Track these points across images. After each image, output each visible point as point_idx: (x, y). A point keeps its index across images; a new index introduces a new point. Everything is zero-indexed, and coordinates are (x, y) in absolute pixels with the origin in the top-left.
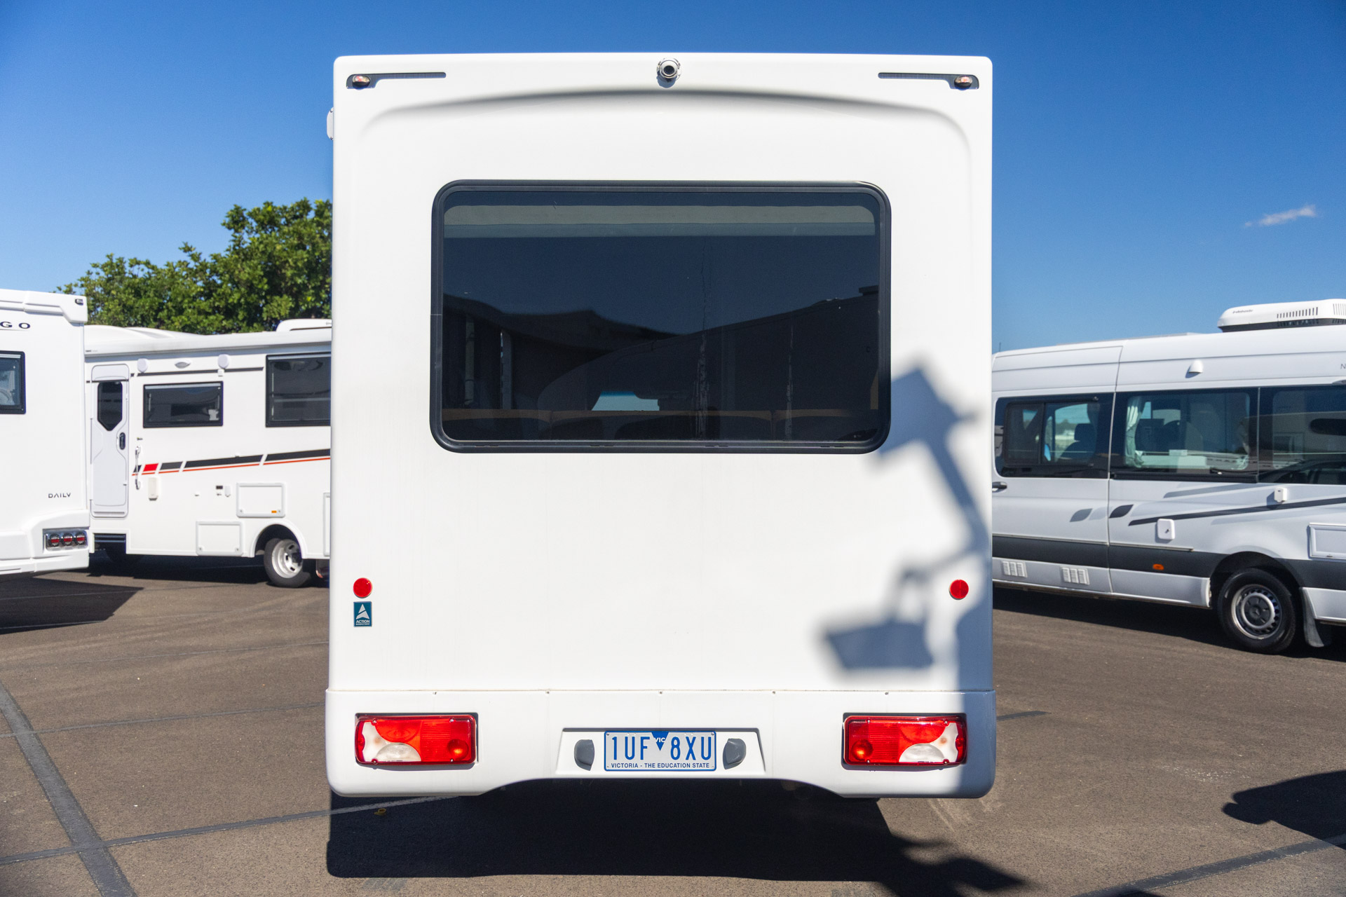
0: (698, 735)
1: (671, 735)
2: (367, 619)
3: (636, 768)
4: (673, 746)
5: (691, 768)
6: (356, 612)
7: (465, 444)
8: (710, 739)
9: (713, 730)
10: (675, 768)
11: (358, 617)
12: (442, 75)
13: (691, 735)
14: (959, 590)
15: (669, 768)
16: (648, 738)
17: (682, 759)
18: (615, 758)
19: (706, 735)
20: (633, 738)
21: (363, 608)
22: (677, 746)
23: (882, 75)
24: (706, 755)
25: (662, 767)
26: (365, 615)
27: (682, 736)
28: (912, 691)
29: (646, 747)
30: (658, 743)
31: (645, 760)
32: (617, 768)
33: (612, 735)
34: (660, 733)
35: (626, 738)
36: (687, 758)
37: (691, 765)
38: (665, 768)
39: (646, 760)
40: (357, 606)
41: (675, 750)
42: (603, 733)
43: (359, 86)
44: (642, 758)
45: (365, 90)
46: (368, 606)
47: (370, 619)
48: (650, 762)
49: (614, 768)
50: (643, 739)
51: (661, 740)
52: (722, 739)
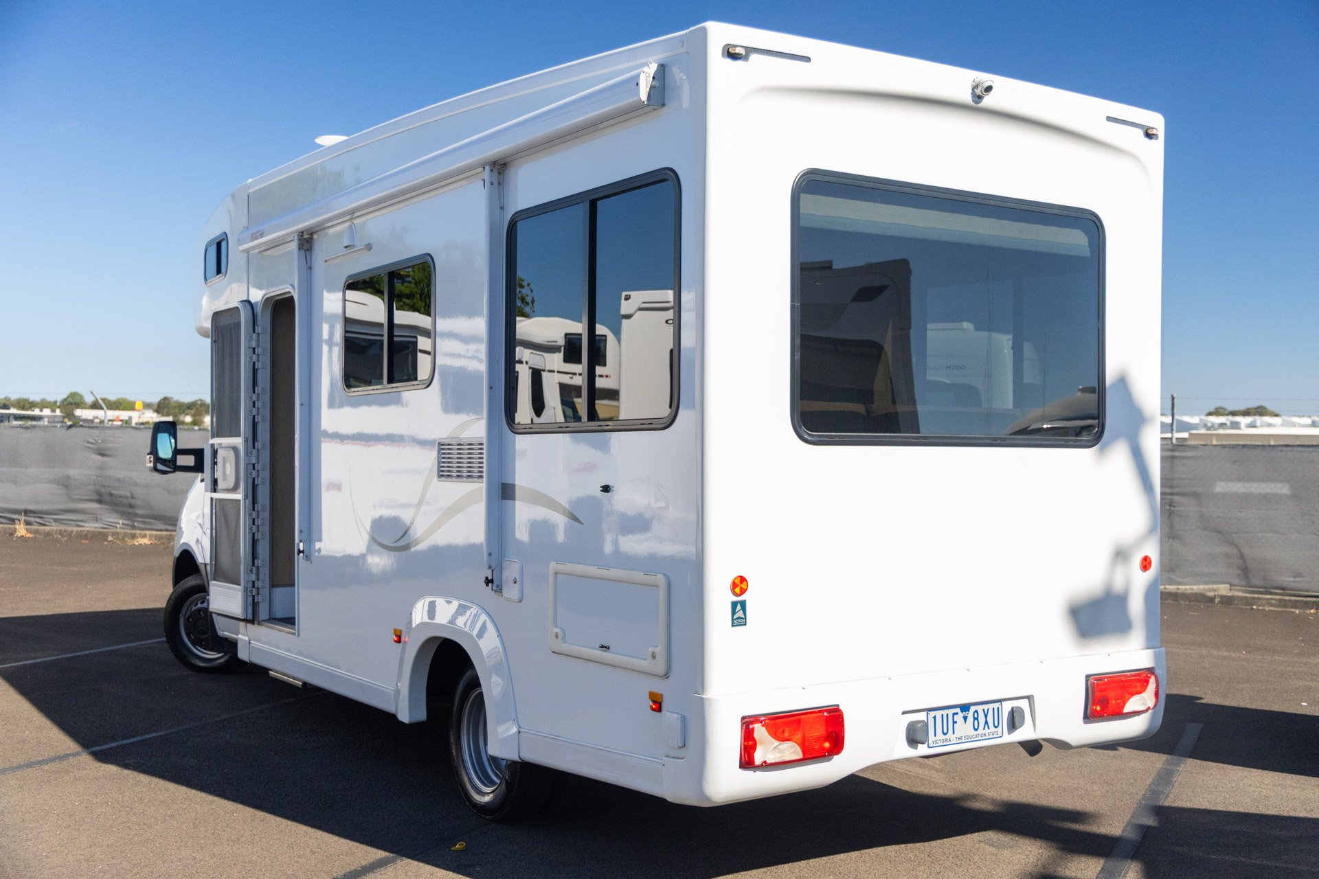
0: (991, 706)
1: (973, 709)
2: (742, 618)
3: (950, 743)
4: (975, 719)
5: (987, 737)
6: (733, 613)
7: (819, 436)
8: (998, 708)
9: (1000, 701)
10: (977, 739)
11: (735, 617)
12: (807, 59)
13: (985, 707)
14: (1146, 564)
15: (972, 739)
16: (957, 714)
17: (981, 731)
18: (935, 736)
19: (996, 705)
20: (947, 715)
21: (739, 607)
22: (977, 719)
23: (1109, 119)
24: (996, 724)
25: (968, 739)
26: (740, 614)
27: (980, 708)
28: (1119, 652)
29: (956, 722)
30: (964, 717)
31: (956, 735)
32: (937, 745)
33: (932, 714)
34: (965, 708)
35: (943, 715)
36: (984, 729)
37: (987, 735)
38: (969, 740)
39: (958, 734)
40: (734, 605)
41: (976, 721)
42: (926, 713)
43: (734, 56)
44: (954, 733)
45: (739, 62)
46: (743, 604)
47: (745, 618)
48: (959, 736)
49: (935, 745)
50: (954, 714)
51: (965, 714)
52: (1007, 707)
